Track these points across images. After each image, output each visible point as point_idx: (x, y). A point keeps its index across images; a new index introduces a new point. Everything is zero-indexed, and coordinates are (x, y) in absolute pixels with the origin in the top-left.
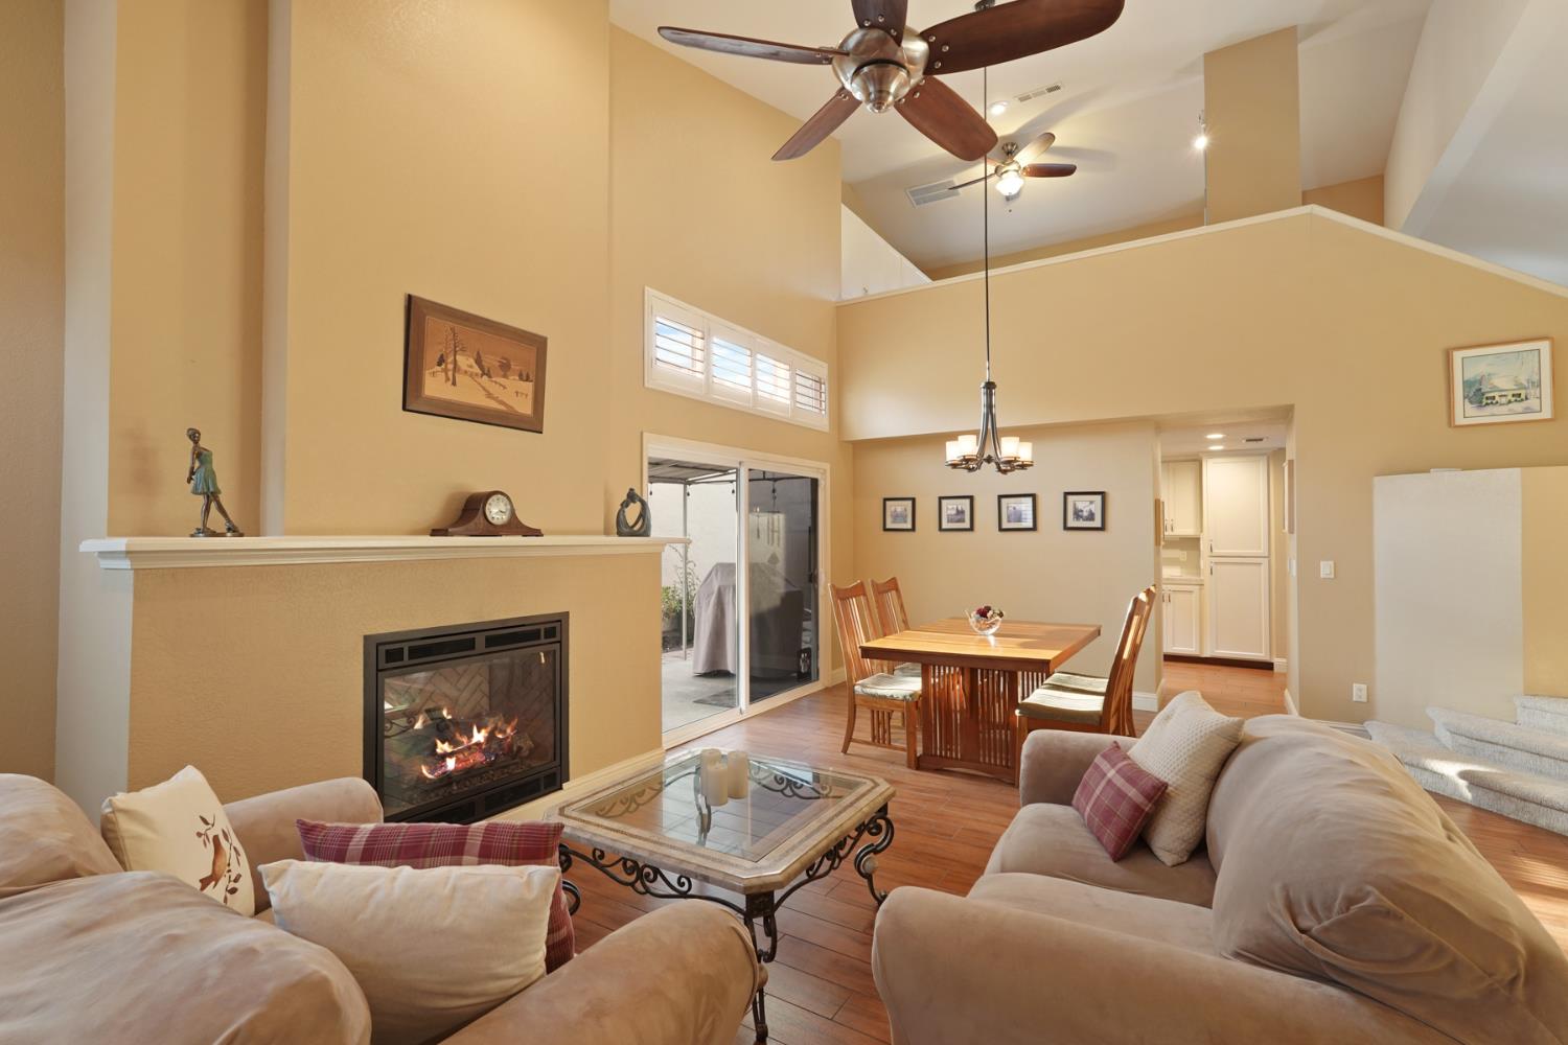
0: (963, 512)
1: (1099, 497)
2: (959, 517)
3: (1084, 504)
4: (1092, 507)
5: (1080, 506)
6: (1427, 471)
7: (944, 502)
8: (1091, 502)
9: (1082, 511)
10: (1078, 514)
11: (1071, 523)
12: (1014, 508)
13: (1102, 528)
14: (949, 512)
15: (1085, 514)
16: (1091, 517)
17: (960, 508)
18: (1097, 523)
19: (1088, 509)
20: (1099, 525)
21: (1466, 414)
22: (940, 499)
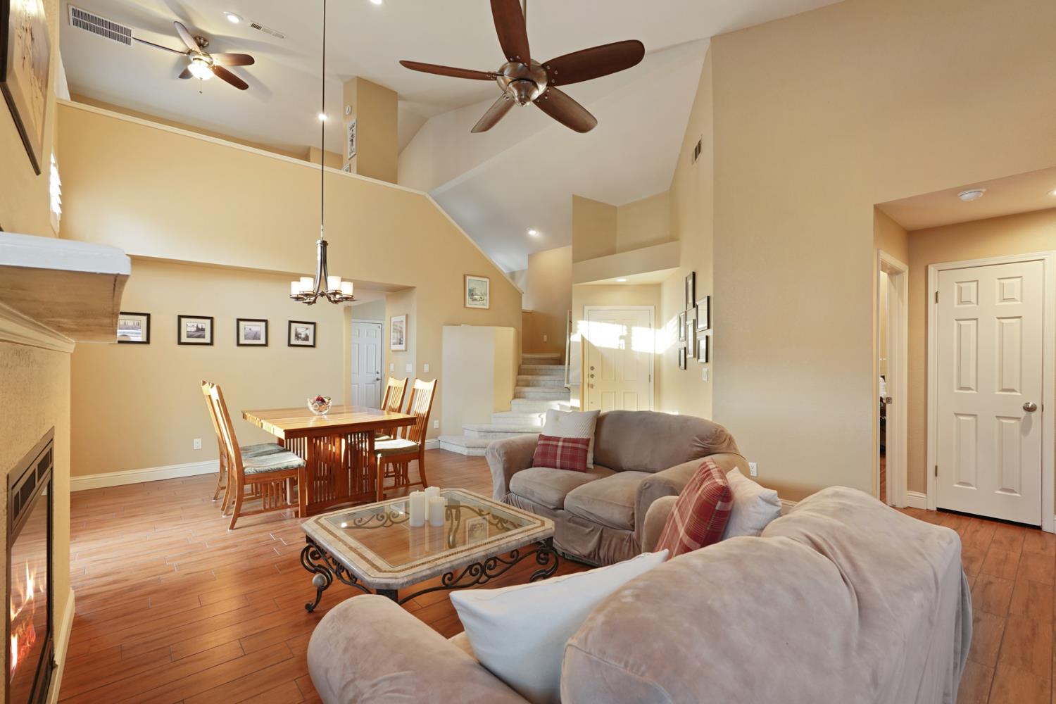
0: (203, 330)
1: (312, 326)
2: (198, 334)
3: (302, 329)
4: (308, 332)
5: (300, 331)
6: (460, 325)
7: (183, 320)
8: (307, 329)
9: (300, 334)
10: (297, 336)
11: (293, 342)
12: (250, 329)
13: (313, 346)
14: (189, 329)
15: (303, 336)
16: (307, 338)
17: (200, 327)
18: (310, 342)
19: (305, 333)
20: (312, 344)
21: (469, 304)
22: (180, 317)
